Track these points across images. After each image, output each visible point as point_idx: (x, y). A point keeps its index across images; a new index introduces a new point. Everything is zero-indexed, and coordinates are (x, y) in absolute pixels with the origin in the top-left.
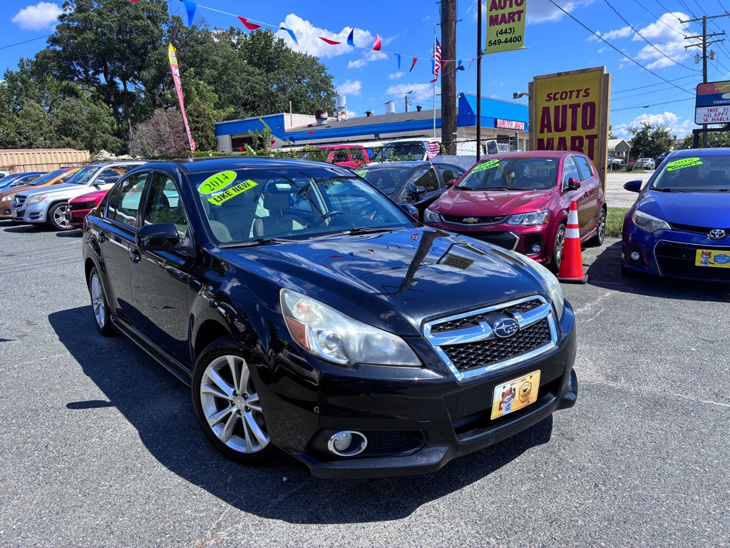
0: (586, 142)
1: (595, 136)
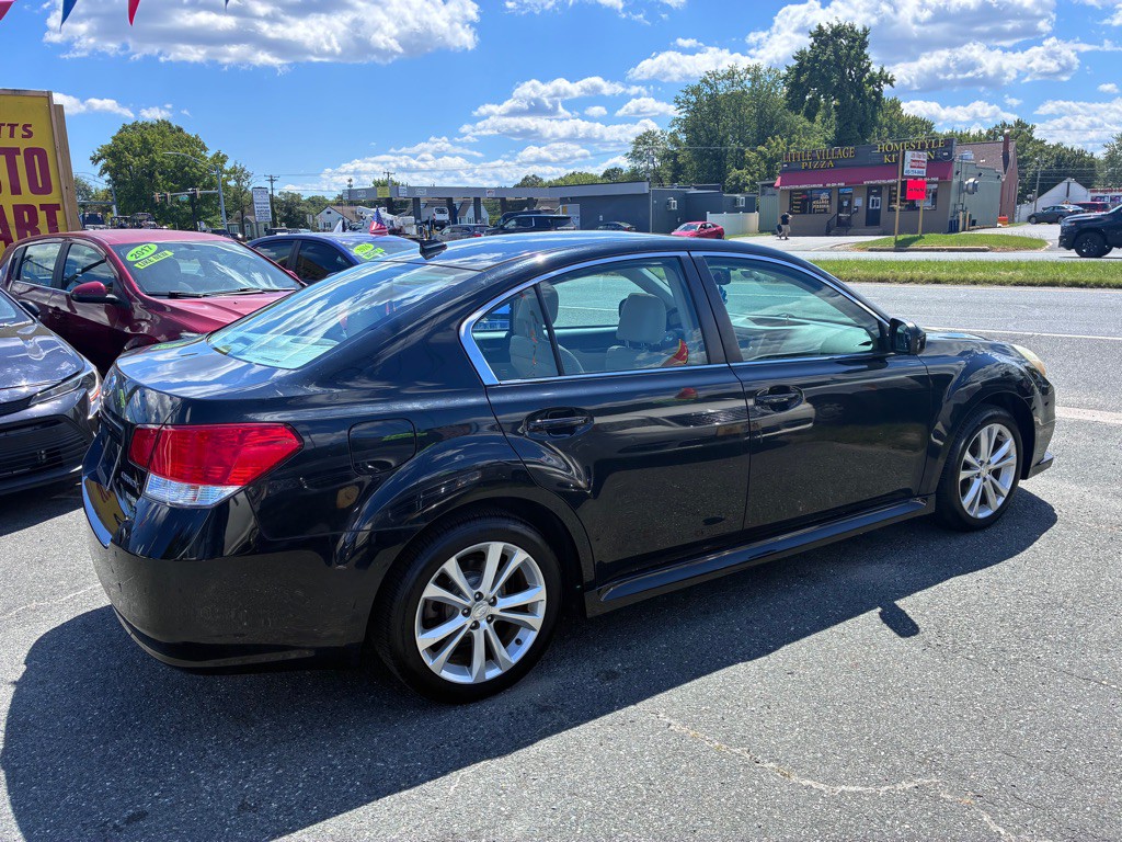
0: (42, 215)
1: (57, 207)
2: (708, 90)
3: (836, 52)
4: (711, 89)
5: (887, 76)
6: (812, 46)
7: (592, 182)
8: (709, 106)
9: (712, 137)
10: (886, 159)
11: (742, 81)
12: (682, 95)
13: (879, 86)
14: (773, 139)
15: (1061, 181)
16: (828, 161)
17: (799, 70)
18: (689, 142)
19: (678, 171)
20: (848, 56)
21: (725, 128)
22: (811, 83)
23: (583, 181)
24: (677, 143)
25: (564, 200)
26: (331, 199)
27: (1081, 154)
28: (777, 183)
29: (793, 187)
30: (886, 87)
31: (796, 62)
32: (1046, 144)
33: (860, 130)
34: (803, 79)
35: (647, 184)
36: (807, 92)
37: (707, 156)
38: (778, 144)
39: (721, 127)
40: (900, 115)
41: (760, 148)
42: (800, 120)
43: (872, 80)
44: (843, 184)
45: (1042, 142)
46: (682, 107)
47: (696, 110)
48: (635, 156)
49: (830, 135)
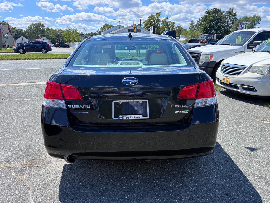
15: (20, 36)
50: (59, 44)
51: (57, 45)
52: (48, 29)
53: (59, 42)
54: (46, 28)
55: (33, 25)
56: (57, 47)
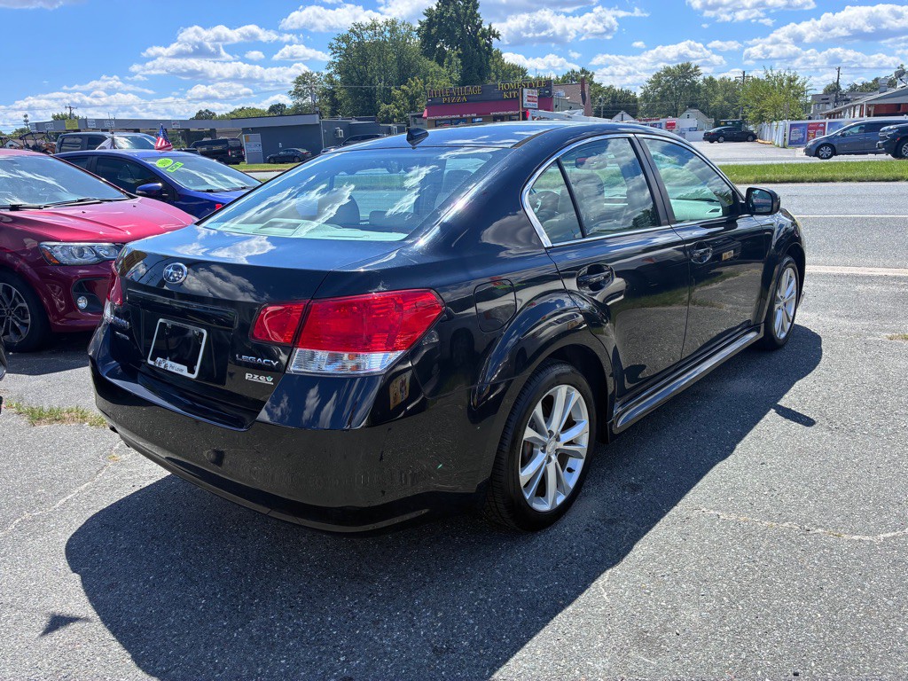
2: (355, 39)
3: (456, 11)
4: (358, 37)
5: (494, 31)
6: (438, 6)
7: (260, 115)
8: (358, 52)
9: (363, 78)
10: (505, 96)
11: (382, 32)
12: (334, 42)
13: (489, 39)
14: (413, 80)
15: (617, 113)
16: (462, 97)
17: (430, 24)
18: (344, 81)
19: (335, 105)
20: (465, 14)
21: (372, 70)
22: (440, 35)
23: (253, 115)
24: (331, 82)
25: (245, 131)
26: (8, 133)
27: (627, 93)
28: (425, 115)
29: (437, 117)
30: (494, 40)
31: (426, 18)
32: (603, 86)
33: (479, 73)
34: (433, 31)
35: (317, 116)
36: (437, 42)
37: (361, 93)
38: (416, 84)
39: (369, 70)
40: (503, 62)
41: (403, 87)
42: (432, 65)
43: (484, 35)
44: (475, 115)
45: (599, 85)
46: (336, 53)
47: (347, 54)
48: (297, 93)
49: (456, 76)
50: (720, 130)
51: (714, 134)
52: (711, 82)
53: (722, 124)
54: (705, 80)
55: (666, 72)
56: (712, 142)
